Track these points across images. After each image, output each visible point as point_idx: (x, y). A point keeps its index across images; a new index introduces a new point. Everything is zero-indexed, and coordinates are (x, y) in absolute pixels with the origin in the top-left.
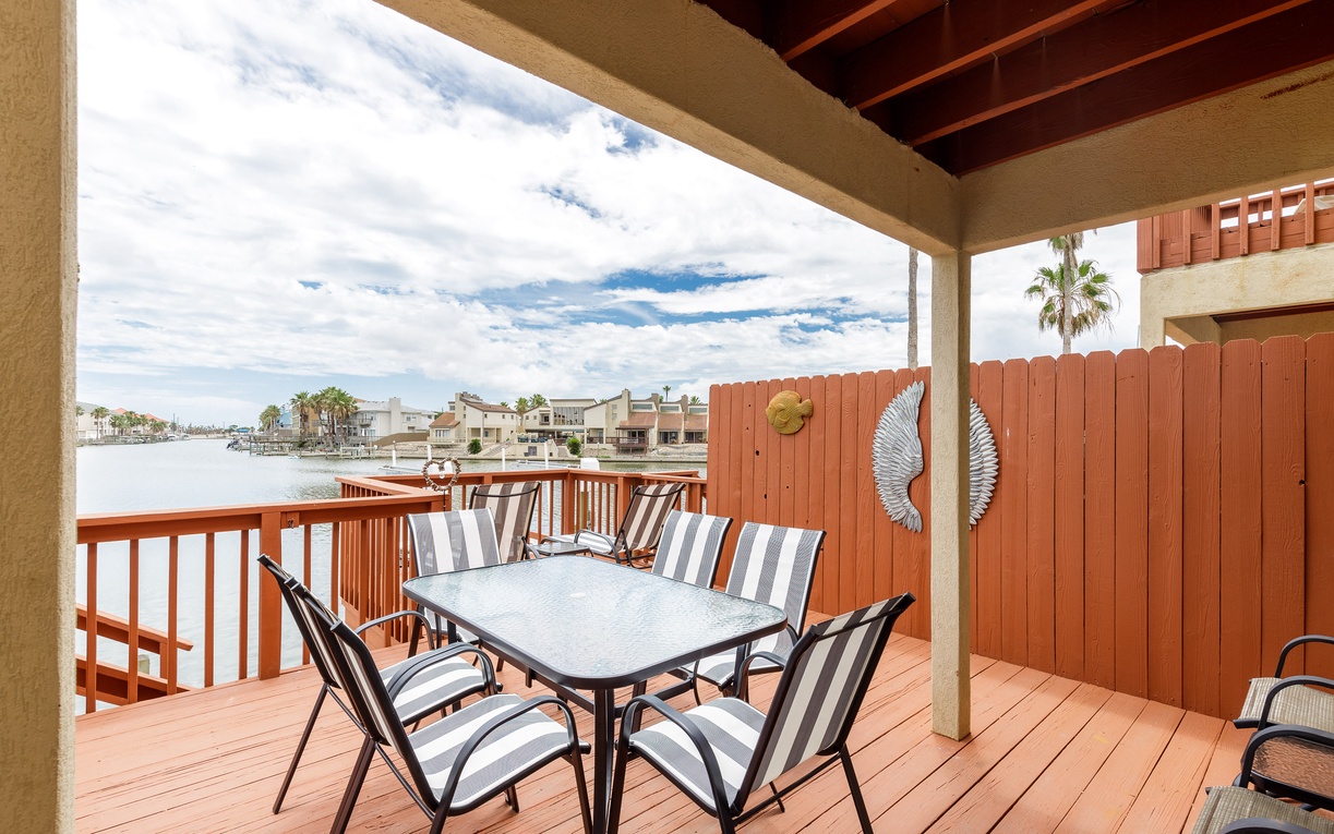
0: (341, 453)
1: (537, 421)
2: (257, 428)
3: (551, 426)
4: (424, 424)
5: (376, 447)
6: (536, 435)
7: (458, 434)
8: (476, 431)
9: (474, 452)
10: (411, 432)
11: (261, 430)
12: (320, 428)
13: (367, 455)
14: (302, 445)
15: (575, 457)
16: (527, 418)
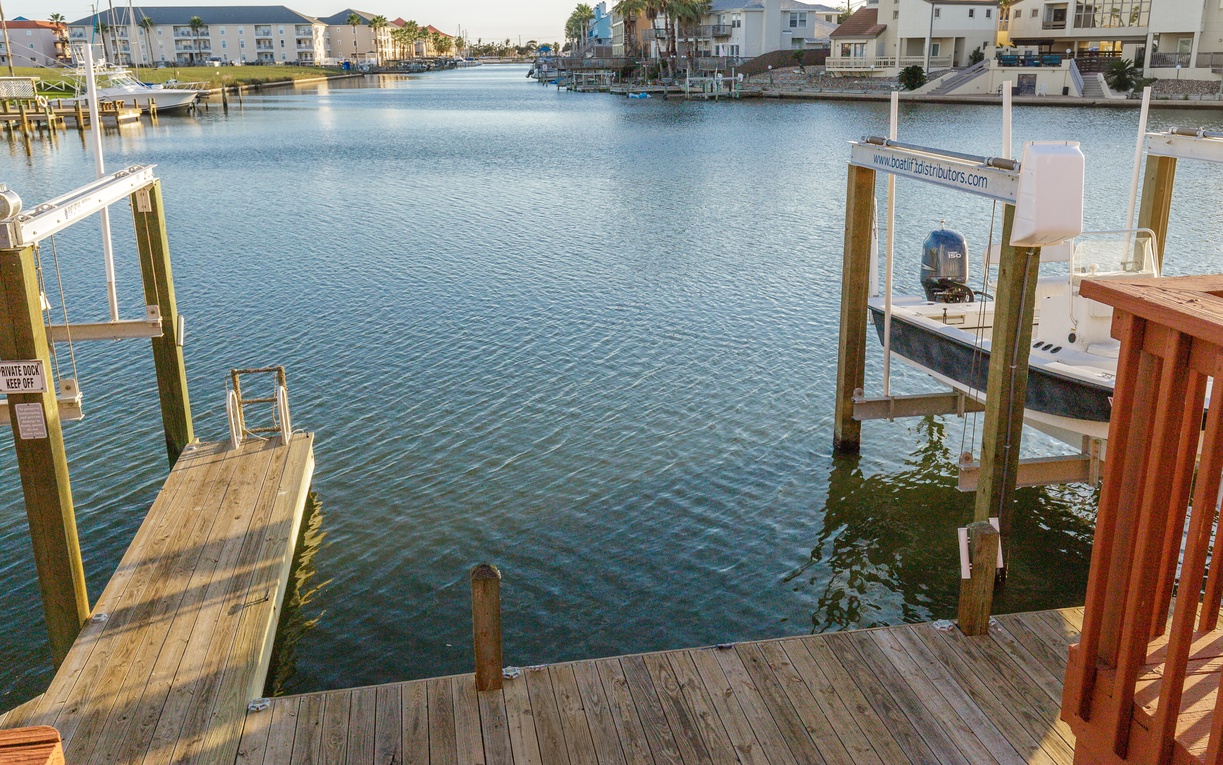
0: (686, 87)
1: (1039, 20)
2: (562, 45)
3: (1069, 31)
4: (821, 32)
5: (741, 76)
6: (1035, 49)
7: (881, 52)
8: (915, 44)
9: (912, 87)
10: (797, 47)
11: (567, 47)
12: (653, 44)
13: (725, 91)
14: (626, 72)
15: (1121, 97)
16: (1018, 14)
